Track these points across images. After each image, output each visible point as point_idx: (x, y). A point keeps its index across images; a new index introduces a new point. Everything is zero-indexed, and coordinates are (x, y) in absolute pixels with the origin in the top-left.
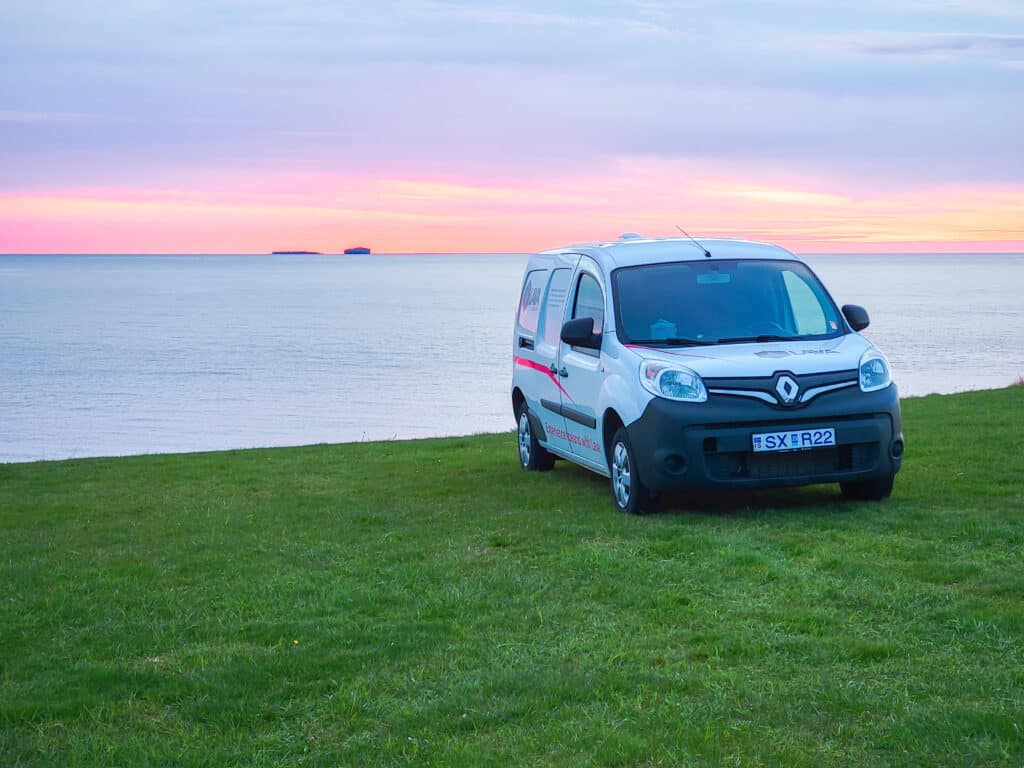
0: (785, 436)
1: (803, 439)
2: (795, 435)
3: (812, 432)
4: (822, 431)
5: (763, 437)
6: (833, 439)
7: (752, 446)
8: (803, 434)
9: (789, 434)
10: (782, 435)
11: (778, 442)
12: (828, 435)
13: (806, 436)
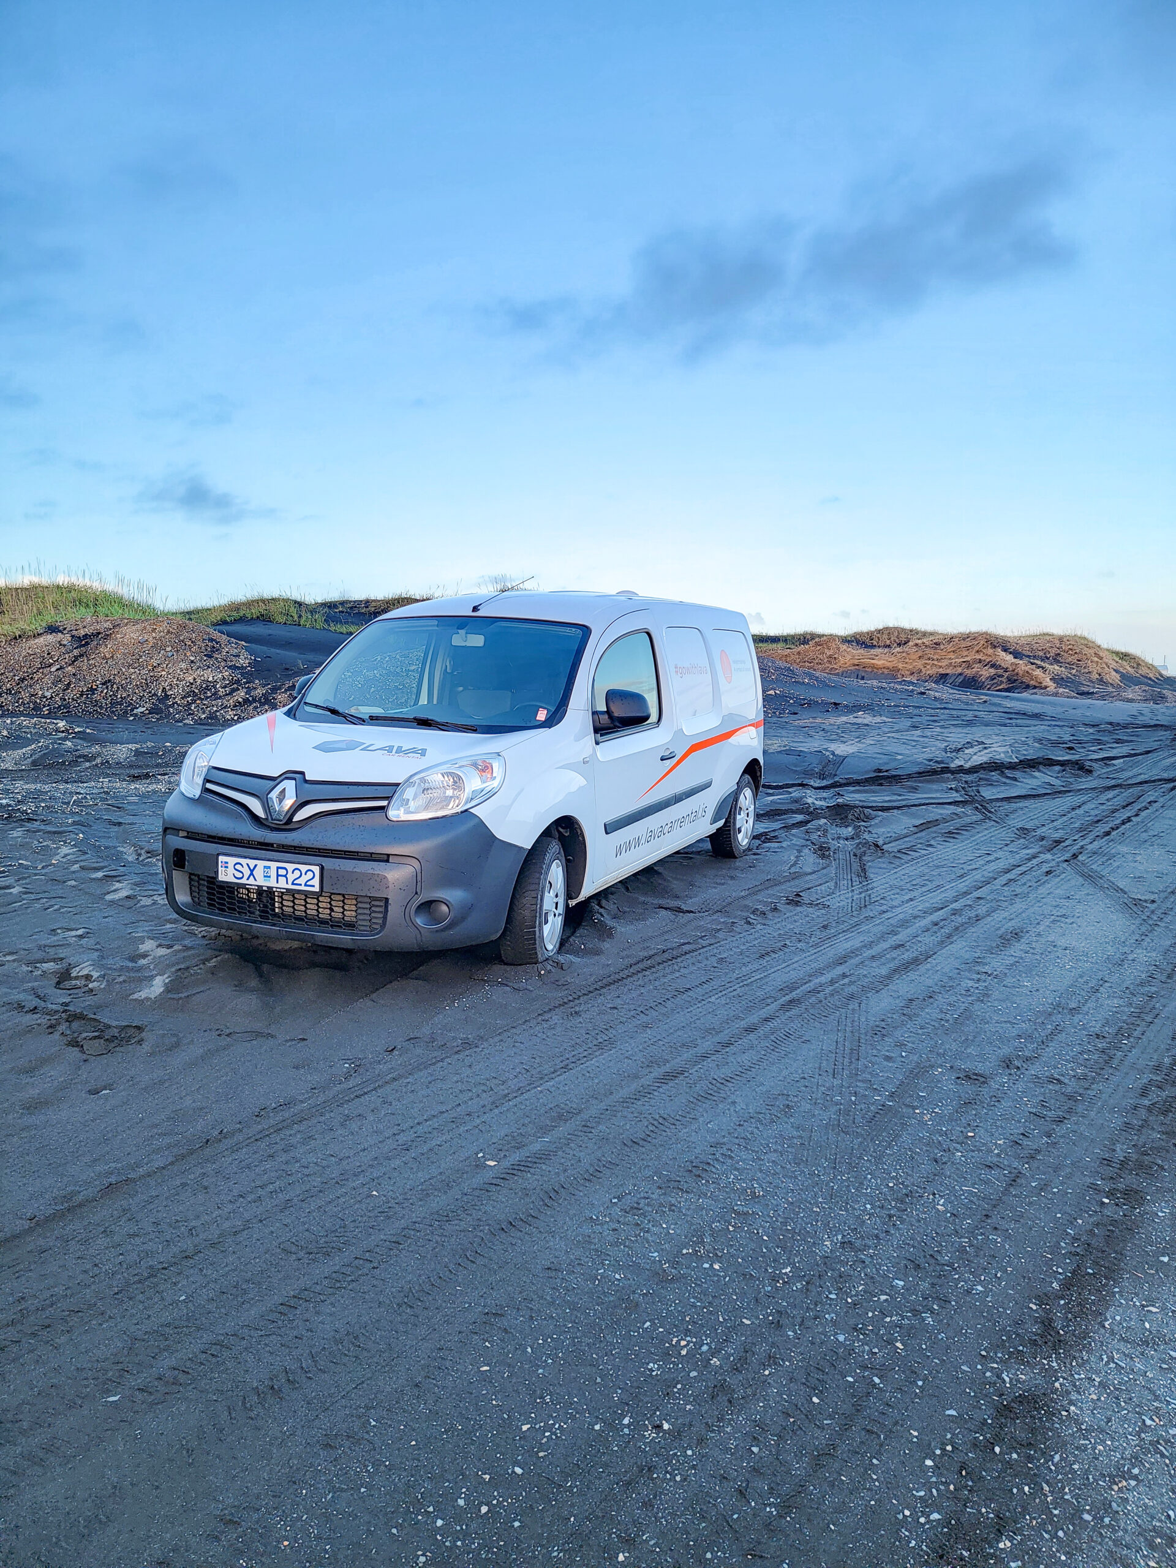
0: (256, 866)
1: (278, 875)
2: (269, 867)
3: (290, 867)
4: (304, 868)
5: (232, 861)
6: (316, 882)
7: (217, 872)
8: (278, 868)
9: (261, 864)
10: (252, 863)
11: (247, 872)
12: (310, 875)
13: (282, 872)
